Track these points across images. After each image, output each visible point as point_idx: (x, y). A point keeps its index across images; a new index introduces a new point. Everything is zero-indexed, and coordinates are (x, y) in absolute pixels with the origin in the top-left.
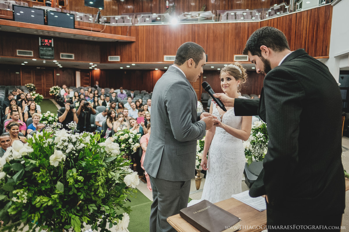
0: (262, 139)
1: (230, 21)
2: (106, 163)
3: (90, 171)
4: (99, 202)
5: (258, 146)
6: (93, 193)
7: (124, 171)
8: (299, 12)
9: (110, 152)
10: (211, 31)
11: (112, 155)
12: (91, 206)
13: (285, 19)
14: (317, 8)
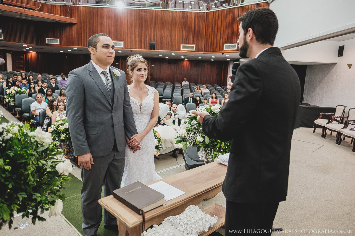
0: (195, 126)
1: (178, 10)
2: (37, 152)
3: (19, 161)
4: (30, 190)
5: (192, 133)
6: (22, 182)
7: (57, 159)
8: (241, 6)
9: (42, 142)
10: (159, 18)
11: (44, 144)
12: (21, 195)
13: (228, 12)
14: (256, 4)
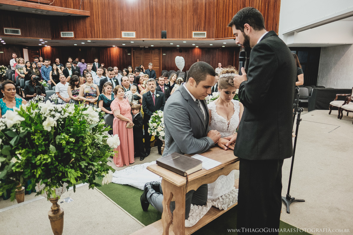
3: (79, 134)
6: (82, 153)
9: (91, 120)
11: (92, 123)
12: (82, 163)
